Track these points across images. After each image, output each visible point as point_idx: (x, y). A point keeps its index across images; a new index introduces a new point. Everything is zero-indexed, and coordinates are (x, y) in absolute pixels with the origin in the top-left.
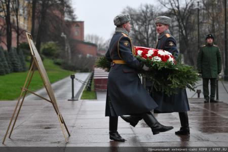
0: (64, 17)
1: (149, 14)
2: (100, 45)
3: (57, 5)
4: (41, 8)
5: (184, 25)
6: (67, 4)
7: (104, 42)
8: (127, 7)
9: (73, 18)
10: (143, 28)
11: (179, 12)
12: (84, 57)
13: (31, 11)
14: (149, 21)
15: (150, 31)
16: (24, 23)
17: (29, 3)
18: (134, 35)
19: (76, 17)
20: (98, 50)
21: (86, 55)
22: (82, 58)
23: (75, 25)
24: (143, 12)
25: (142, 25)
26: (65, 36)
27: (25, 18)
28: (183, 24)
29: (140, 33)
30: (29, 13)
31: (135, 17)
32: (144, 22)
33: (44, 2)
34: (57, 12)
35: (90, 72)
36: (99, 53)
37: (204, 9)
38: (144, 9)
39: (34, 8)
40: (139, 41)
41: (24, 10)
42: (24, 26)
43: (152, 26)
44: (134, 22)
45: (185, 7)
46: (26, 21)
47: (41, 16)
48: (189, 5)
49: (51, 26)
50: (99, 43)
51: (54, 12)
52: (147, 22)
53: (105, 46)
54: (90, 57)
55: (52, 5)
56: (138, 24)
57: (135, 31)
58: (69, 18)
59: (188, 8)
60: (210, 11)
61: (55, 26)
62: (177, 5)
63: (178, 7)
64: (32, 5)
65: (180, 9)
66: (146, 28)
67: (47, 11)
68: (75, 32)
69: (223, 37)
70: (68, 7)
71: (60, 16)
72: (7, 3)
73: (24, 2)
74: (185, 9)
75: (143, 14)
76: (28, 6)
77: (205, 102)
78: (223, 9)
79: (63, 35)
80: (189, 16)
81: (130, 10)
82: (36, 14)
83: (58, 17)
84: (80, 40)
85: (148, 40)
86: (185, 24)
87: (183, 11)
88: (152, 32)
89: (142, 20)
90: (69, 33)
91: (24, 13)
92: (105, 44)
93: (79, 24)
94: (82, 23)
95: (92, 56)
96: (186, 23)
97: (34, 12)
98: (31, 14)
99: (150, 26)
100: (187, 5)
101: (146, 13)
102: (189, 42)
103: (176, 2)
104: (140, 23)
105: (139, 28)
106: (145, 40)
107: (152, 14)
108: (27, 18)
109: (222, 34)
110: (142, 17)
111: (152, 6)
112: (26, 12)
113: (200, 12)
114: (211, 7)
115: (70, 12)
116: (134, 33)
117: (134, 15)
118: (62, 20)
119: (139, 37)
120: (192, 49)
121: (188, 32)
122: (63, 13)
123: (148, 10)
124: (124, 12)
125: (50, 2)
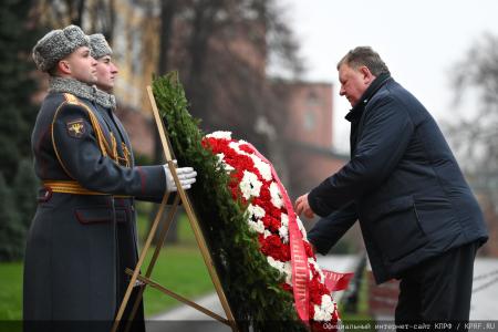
0: (266, 64)
3: (246, 26)
4: (188, 32)
6: (282, 19)
9: (299, 69)
13: (156, 41)
16: (131, 82)
17: (149, 15)
23: (304, 92)
26: (270, 130)
27: (133, 69)
30: (147, 50)
33: (199, 14)
34: (243, 49)
39: (165, 31)
41: (130, 38)
42: (129, 96)
46: (138, 80)
49: (223, 94)
55: (229, 22)
58: (287, 67)
61: (238, 93)
67: (212, 42)
70: (282, 29)
71: (253, 60)
72: (75, 14)
73: (131, 14)
76: (145, 25)
79: (263, 126)
82: (171, 53)
83: (245, 64)
84: (320, 144)
90: (281, 120)
91: (130, 47)
93: (319, 91)
97: (164, 46)
98: (156, 52)
108: (139, 67)
112: (138, 46)
115: (289, 49)
118: (259, 74)
122: (262, 48)
124: (473, 54)
125: (221, 15)
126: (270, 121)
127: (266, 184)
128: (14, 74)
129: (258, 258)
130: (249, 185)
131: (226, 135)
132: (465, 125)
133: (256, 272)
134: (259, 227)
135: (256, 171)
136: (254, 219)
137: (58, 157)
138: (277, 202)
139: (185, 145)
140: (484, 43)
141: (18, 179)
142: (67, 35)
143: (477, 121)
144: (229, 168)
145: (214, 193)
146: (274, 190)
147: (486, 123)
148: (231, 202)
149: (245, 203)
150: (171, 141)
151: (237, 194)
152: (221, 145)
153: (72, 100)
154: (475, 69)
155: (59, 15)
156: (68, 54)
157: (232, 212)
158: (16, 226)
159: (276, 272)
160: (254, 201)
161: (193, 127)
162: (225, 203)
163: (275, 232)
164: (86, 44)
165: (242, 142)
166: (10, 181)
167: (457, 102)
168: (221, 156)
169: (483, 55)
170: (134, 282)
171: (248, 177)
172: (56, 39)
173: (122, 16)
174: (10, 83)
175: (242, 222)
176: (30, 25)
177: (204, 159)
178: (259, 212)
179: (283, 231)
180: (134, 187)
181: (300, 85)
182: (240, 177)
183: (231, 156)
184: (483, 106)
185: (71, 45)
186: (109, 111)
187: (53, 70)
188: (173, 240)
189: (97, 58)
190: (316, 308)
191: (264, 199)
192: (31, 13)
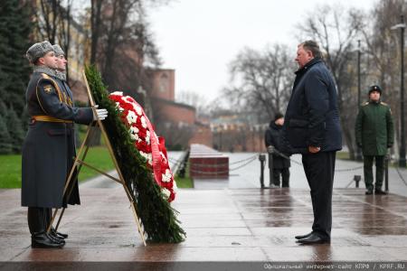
0: (143, 61)
1: (279, 60)
2: (200, 108)
3: (133, 43)
4: (105, 45)
5: (336, 78)
6: (149, 40)
7: (208, 103)
8: (245, 48)
9: (158, 64)
10: (270, 82)
11: (328, 56)
12: (174, 127)
13: (90, 50)
14: (281, 70)
15: (281, 87)
16: (78, 69)
17: (87, 36)
18: (255, 92)
19: (162, 61)
20: (197, 115)
21: (178, 124)
22: (171, 127)
23: (161, 74)
24: (271, 55)
25: (269, 77)
26: (144, 92)
27: (79, 62)
28: (334, 75)
29: (266, 90)
30: (85, 54)
31: (258, 64)
32: (271, 72)
33: (110, 37)
34: (131, 53)
35: (185, 150)
36: (198, 120)
37: (368, 52)
38: (273, 51)
39: (94, 45)
40: (264, 101)
41: (77, 48)
42: (77, 75)
43: (285, 78)
44: (255, 71)
45: (338, 48)
46: (82, 67)
47: (105, 59)
48: (345, 45)
49: (122, 75)
50: (198, 104)
51: (127, 52)
52: (278, 71)
53: (210, 110)
54: (184, 127)
55: (124, 41)
56: (262, 75)
57: (258, 86)
58: (152, 62)
59: (342, 50)
60: (379, 56)
61: (129, 74)
62: (325, 45)
63: (327, 49)
64: (91, 41)
65: (330, 52)
66: (274, 81)
67: (117, 50)
68: (161, 85)
69: (398, 96)
70: (150, 44)
71: (137, 59)
72: (51, 37)
73: (78, 36)
74: (338, 53)
75: (271, 59)
76: (84, 42)
77: (367, 193)
78: (399, 53)
79: (140, 90)
80: (345, 62)
81: (250, 52)
82: (97, 55)
83: (133, 61)
84: (168, 99)
85: (278, 101)
86: (337, 75)
87: (335, 54)
88: (285, 89)
89: (269, 67)
90: (150, 87)
91: (77, 53)
92: (208, 107)
93: (168, 74)
94: (171, 72)
95: (187, 125)
96: (340, 75)
97: (94, 52)
98: (90, 55)
99: (281, 78)
100: (341, 46)
101: (275, 58)
102: (344, 104)
103: (324, 40)
104: (266, 74)
105: (265, 81)
106: (274, 101)
107: (285, 59)
108: (82, 62)
109: (396, 92)
110: (269, 64)
111: (285, 47)
112: (81, 52)
113: (362, 57)
114: (379, 50)
115: (153, 54)
116: (255, 89)
117: (255, 60)
118: (140, 67)
119: (264, 96)
120: (348, 116)
121: (342, 88)
122: (141, 54)
123: (279, 53)
124: (240, 56)
125: (121, 38)
126: (144, 88)
127: (139, 117)
128: (21, 65)
129: (135, 152)
130: (131, 118)
131: (120, 93)
132: (236, 90)
133: (134, 158)
134: (136, 137)
135: (135, 111)
136: (134, 133)
137: (40, 104)
138: (144, 126)
139: (101, 98)
140: (245, 52)
141: (23, 115)
142: (43, 45)
143: (241, 88)
144: (121, 109)
145: (114, 121)
146: (143, 120)
147: (245, 89)
148: (122, 125)
149: (129, 126)
150: (94, 96)
151: (125, 121)
152: (118, 98)
153: (46, 77)
154: (241, 64)
155: (43, 36)
156: (43, 55)
157: (123, 130)
158: (22, 137)
159: (144, 159)
160: (134, 125)
161: (104, 90)
162: (119, 126)
163: (144, 139)
164: (52, 50)
165: (128, 97)
166: (19, 115)
167: (232, 79)
168: (118, 103)
169: (245, 58)
170: (76, 163)
171: (131, 114)
172: (38, 48)
173: (73, 37)
174: (21, 69)
175: (128, 134)
176: (29, 41)
177: (110, 105)
178: (136, 130)
179: (147, 139)
180: (78, 117)
181: (159, 71)
182: (127, 113)
183: (123, 104)
184: (244, 81)
185: (44, 51)
186: (63, 81)
187: (36, 62)
188: (98, 144)
189: (57, 56)
190: (163, 175)
191: (138, 124)
192: (30, 36)
